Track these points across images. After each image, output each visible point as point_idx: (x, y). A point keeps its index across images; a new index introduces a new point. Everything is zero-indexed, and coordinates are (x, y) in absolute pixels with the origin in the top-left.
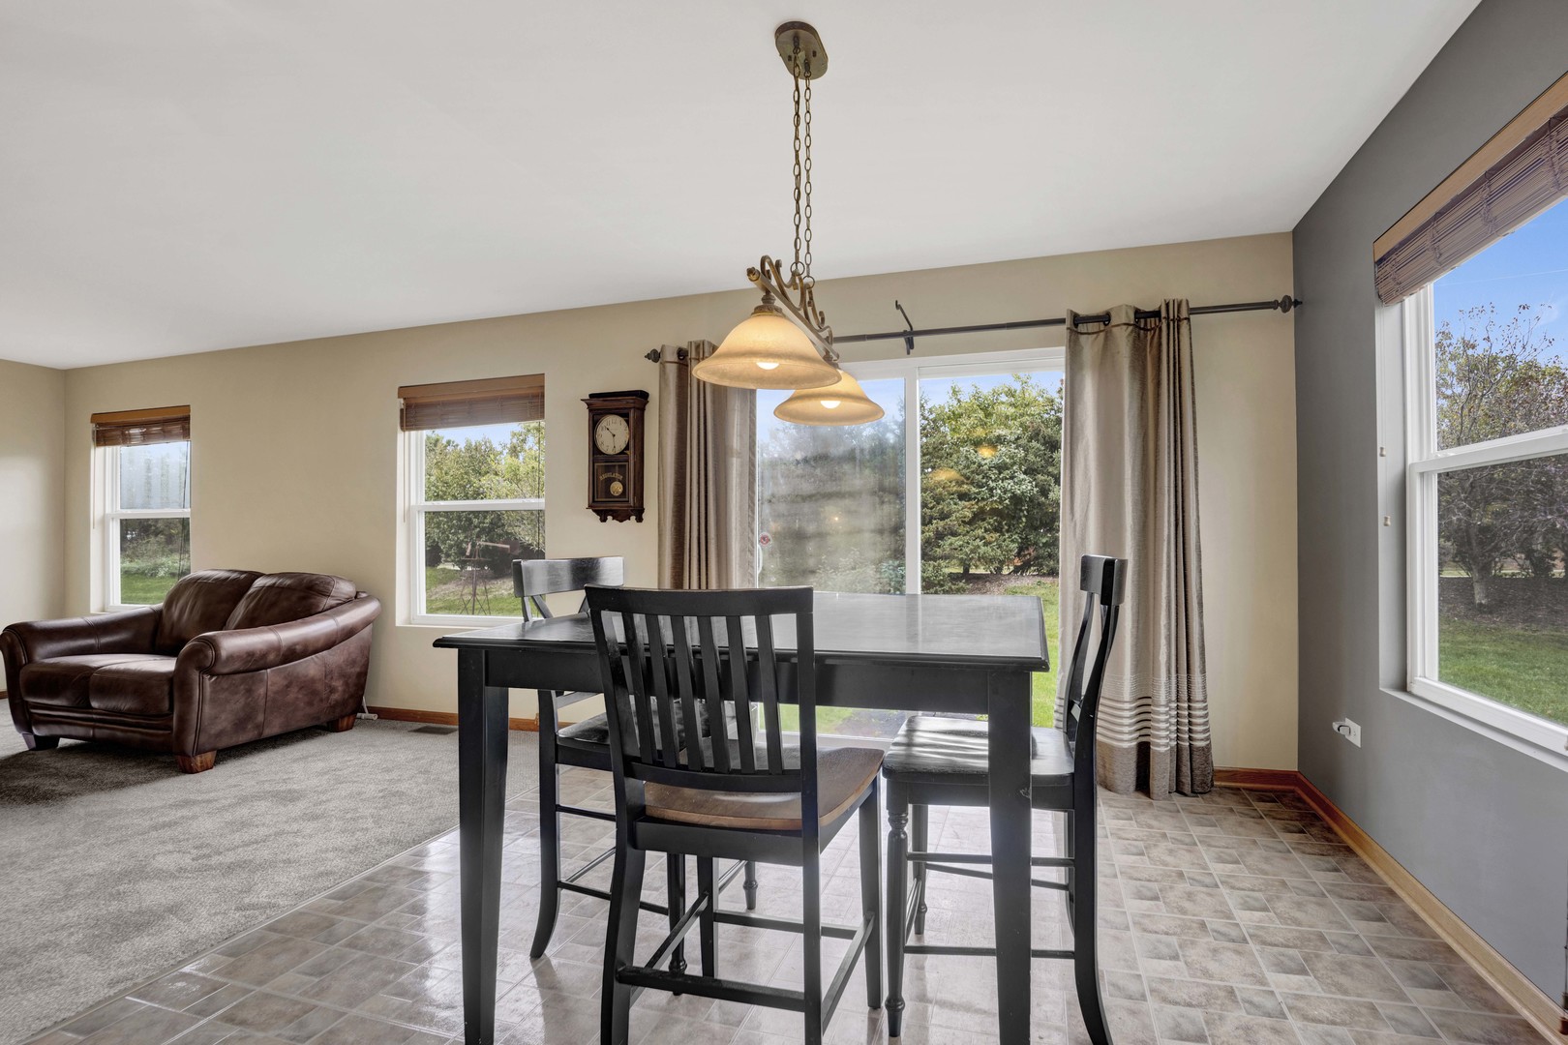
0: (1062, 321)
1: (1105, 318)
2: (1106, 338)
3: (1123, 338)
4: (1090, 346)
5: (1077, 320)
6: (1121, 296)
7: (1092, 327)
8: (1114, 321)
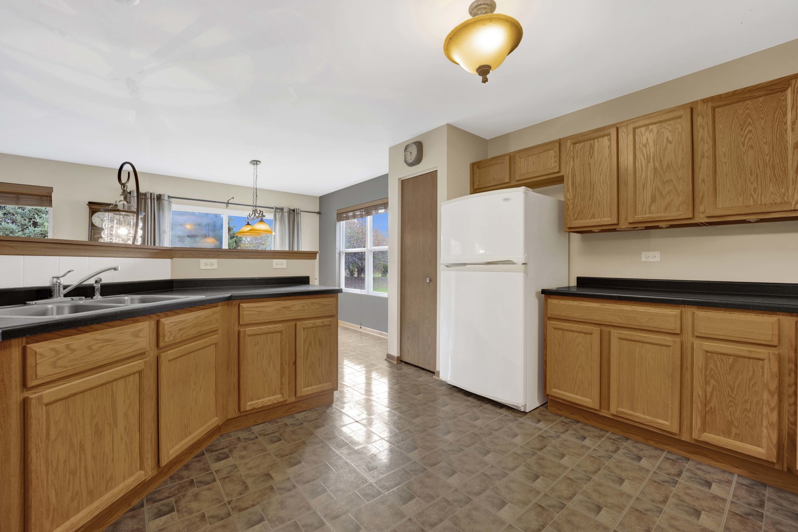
0: (273, 208)
1: (282, 209)
2: (282, 214)
3: (286, 215)
4: (278, 216)
5: (277, 208)
6: (287, 204)
7: (279, 211)
8: (284, 211)
